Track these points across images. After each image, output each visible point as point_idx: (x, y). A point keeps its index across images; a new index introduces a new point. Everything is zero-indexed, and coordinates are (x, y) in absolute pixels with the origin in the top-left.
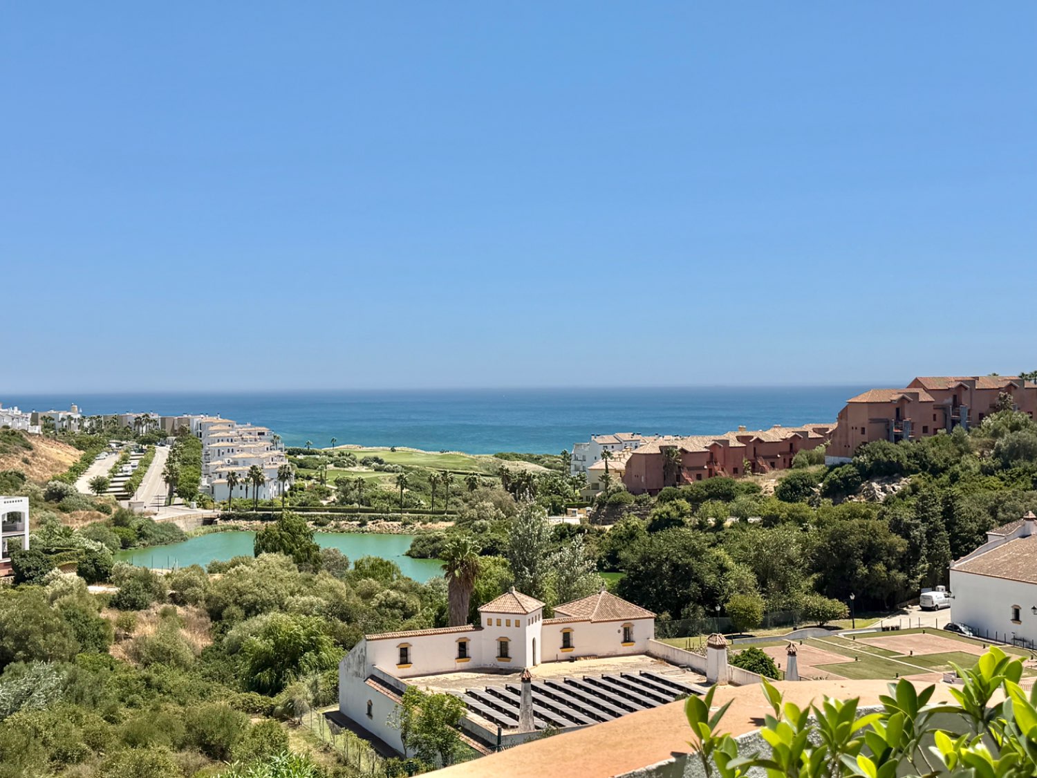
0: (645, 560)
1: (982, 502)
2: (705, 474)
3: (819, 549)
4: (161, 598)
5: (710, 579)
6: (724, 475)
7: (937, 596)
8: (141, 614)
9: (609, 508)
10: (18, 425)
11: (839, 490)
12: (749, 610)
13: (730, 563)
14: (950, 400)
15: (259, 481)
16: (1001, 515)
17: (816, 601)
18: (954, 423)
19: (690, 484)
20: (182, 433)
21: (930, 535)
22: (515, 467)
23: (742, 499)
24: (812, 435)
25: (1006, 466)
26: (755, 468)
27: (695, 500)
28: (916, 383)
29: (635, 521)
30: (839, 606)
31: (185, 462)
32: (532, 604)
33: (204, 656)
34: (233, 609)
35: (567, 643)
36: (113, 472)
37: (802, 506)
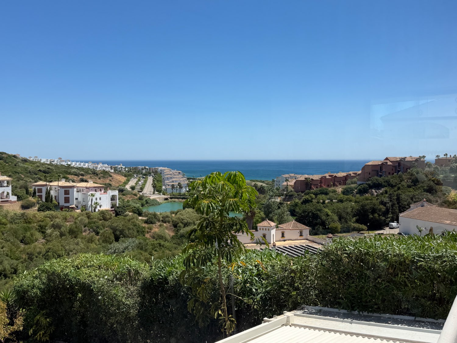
0: (304, 212)
1: (409, 196)
2: (319, 187)
3: (357, 210)
4: (159, 221)
5: (324, 218)
6: (324, 187)
7: (394, 224)
8: (154, 225)
9: (289, 197)
10: (107, 170)
11: (362, 192)
12: (336, 228)
13: (330, 213)
14: (397, 164)
15: (181, 187)
16: (414, 200)
17: (357, 225)
18: (399, 171)
19: (314, 189)
20: (156, 172)
21: (392, 206)
22: (259, 184)
23: (331, 194)
24: (352, 175)
25: (415, 185)
26: (334, 185)
27: (316, 195)
28: (387, 159)
29: (297, 201)
30: (364, 227)
31: (158, 181)
32: (273, 224)
33: (172, 238)
34: (180, 224)
35: (283, 236)
36: (136, 184)
37: (350, 196)
